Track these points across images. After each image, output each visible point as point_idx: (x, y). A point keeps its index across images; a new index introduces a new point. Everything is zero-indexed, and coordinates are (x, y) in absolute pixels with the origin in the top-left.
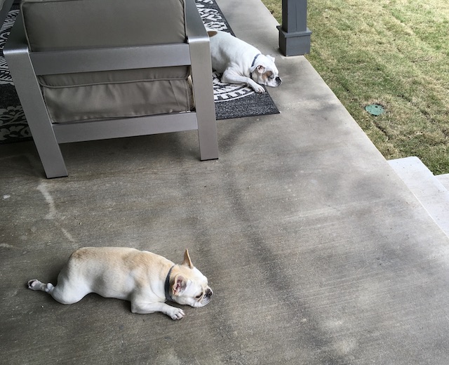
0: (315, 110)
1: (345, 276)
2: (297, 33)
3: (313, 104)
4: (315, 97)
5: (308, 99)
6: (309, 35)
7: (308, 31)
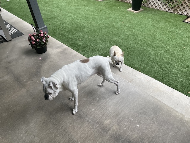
0: (61, 52)
1: (101, 104)
2: (42, 28)
4: (59, 47)
5: (57, 48)
6: (46, 27)
7: (46, 26)
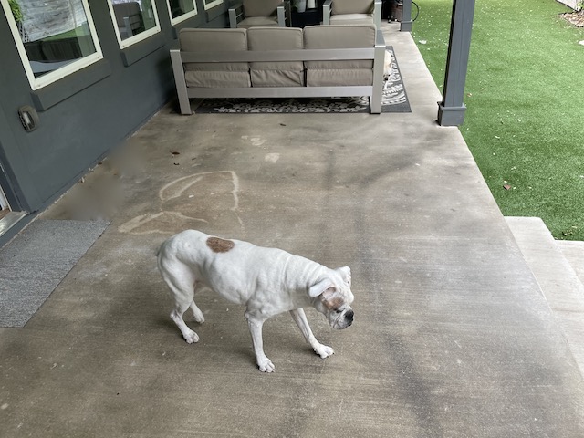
0: (451, 167)
3: (450, 163)
5: (447, 158)
